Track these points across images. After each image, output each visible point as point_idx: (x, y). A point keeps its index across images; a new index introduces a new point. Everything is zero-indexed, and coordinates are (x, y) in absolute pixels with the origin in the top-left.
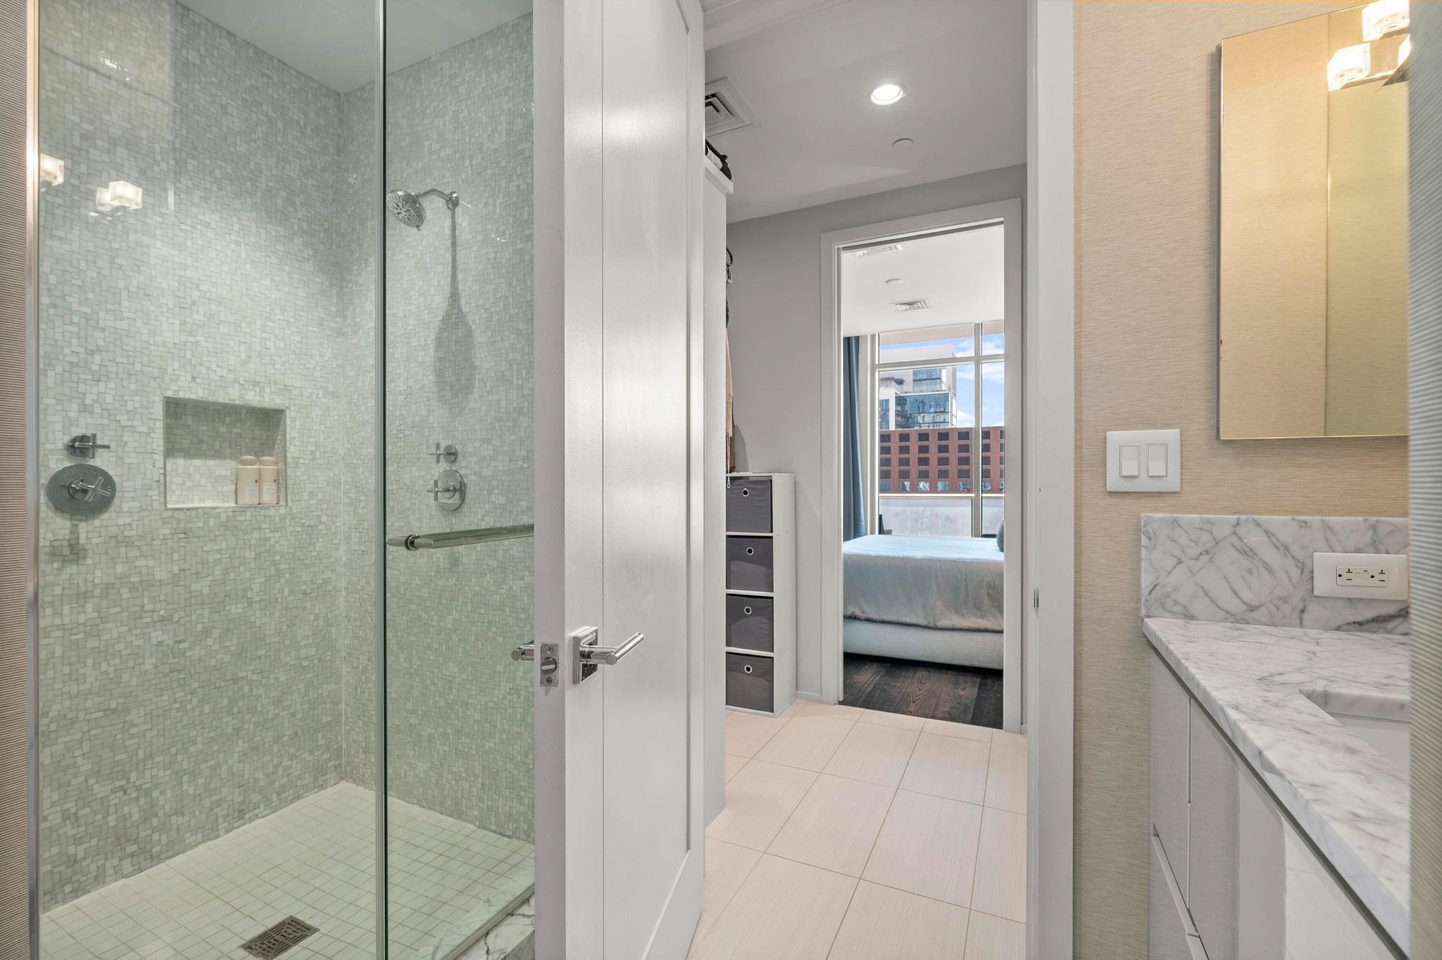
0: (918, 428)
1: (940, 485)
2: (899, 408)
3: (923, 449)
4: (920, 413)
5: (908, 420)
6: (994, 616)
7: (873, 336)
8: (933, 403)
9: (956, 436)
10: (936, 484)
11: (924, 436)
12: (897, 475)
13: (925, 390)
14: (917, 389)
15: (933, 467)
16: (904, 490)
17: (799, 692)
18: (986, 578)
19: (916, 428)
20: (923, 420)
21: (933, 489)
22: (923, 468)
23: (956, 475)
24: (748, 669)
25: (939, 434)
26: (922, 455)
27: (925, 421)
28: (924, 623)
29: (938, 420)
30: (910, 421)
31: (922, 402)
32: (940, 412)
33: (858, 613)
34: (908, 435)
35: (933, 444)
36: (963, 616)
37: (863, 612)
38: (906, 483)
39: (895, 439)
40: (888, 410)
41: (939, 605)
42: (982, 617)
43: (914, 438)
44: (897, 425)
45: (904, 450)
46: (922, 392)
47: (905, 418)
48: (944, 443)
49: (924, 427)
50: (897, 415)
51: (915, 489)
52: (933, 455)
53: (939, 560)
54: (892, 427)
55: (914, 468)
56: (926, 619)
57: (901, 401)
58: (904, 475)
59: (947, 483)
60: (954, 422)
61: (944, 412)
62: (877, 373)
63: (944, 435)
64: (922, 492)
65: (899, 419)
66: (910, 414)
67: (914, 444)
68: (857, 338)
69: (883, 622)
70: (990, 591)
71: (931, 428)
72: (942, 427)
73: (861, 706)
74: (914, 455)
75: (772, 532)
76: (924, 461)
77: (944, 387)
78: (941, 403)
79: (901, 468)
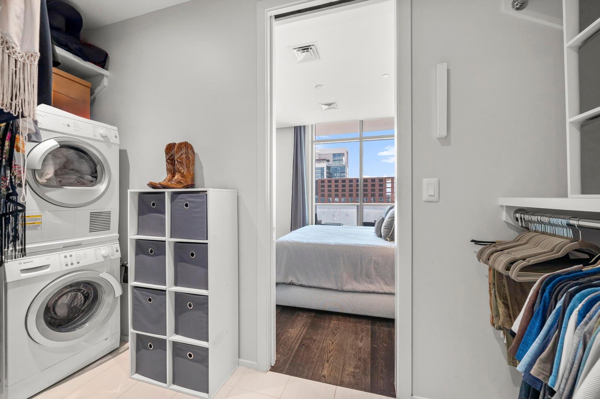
0: (335, 178)
1: (343, 199)
2: (328, 171)
3: (337, 186)
4: (335, 173)
5: (331, 175)
6: (378, 282)
7: (312, 126)
8: (340, 169)
9: (348, 181)
10: (341, 199)
11: (337, 181)
12: (327, 196)
13: (337, 164)
14: (334, 164)
15: (340, 193)
16: (329, 202)
17: (241, 360)
18: (373, 258)
19: (334, 178)
20: (337, 175)
21: (340, 201)
22: (337, 193)
23: (348, 195)
24: (190, 355)
25: (342, 180)
26: (336, 188)
27: (337, 176)
28: (336, 288)
29: (342, 175)
30: (332, 175)
31: (336, 168)
32: (343, 172)
33: (295, 281)
34: (331, 180)
35: (340, 184)
36: (359, 282)
37: (298, 280)
38: (330, 199)
39: (326, 182)
40: (324, 171)
41: (345, 275)
42: (371, 283)
43: (333, 182)
44: (327, 177)
45: (330, 186)
46: (336, 165)
47: (330, 174)
48: (344, 184)
49: (337, 178)
50: (327, 173)
51: (334, 201)
52: (340, 188)
53: (345, 246)
54: (325, 178)
55: (333, 193)
56: (336, 285)
57: (328, 168)
58: (330, 196)
59: (345, 198)
60: (347, 176)
61: (344, 172)
62: (314, 145)
63: (344, 181)
64: (337, 202)
65: (328, 174)
66: (332, 173)
67: (333, 184)
68: (304, 127)
69: (310, 287)
70: (376, 266)
71: (339, 178)
72: (343, 178)
73: (287, 373)
74: (333, 188)
75: (207, 239)
76: (337, 191)
77: (344, 163)
78: (343, 170)
79: (329, 193)
